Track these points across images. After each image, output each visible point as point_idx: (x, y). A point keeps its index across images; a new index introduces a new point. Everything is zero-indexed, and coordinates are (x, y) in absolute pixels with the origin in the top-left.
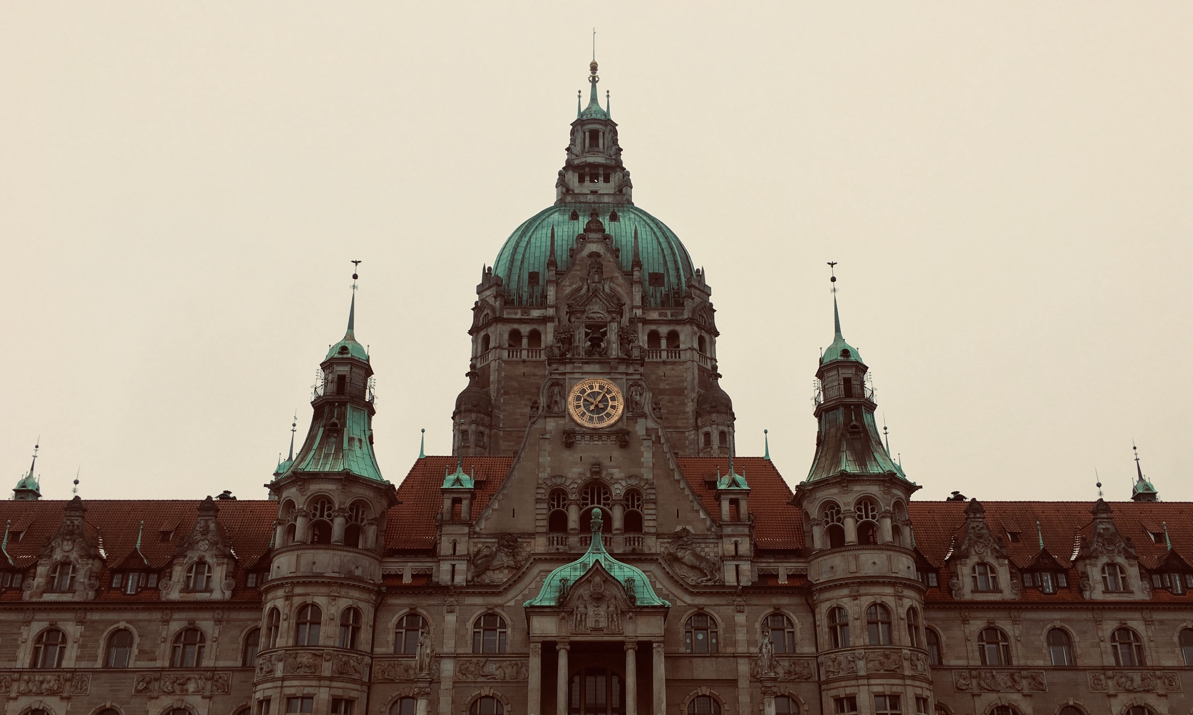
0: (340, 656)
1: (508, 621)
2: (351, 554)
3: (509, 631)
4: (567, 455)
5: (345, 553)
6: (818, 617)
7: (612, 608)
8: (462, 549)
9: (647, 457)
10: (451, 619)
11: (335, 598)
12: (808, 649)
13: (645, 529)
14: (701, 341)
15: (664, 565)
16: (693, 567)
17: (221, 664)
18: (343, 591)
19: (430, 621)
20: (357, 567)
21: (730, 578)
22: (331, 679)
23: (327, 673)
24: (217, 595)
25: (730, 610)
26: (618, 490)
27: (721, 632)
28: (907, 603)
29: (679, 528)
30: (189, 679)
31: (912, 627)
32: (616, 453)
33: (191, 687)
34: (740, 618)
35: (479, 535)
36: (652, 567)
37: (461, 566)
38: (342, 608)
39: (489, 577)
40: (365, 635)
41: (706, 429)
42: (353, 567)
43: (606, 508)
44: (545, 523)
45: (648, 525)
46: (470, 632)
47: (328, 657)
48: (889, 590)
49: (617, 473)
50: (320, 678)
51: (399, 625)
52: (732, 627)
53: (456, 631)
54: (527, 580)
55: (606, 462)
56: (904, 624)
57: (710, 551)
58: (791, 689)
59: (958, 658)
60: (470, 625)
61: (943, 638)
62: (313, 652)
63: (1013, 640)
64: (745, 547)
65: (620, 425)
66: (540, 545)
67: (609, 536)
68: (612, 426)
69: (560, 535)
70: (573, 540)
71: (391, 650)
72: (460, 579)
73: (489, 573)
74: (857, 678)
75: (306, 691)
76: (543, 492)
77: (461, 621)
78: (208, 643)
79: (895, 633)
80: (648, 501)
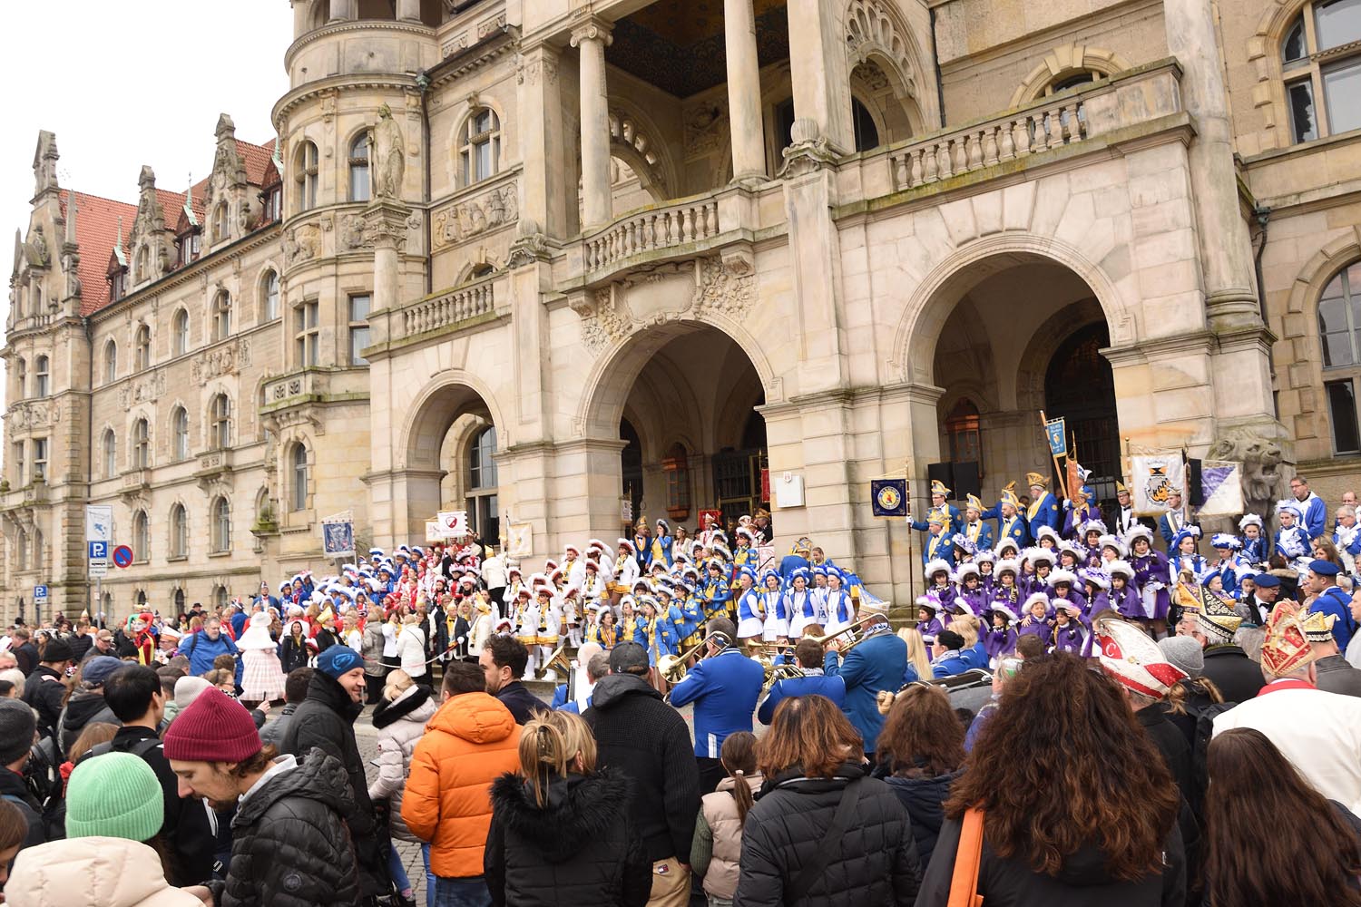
0: (350, 218)
2: (358, 35)
5: (346, 36)
11: (328, 118)
18: (345, 103)
20: (372, 55)
22: (336, 261)
23: (328, 253)
38: (346, 132)
42: (364, 57)
47: (326, 224)
50: (322, 263)
62: (306, 222)
71: (455, 185)
75: (310, 289)
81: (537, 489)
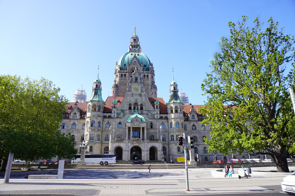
0: (98, 128)
1: (122, 123)
3: (123, 125)
4: (132, 98)
5: (98, 112)
6: (169, 123)
7: (139, 122)
8: (115, 112)
9: (144, 99)
10: (114, 123)
12: (167, 128)
13: (143, 110)
14: (152, 76)
15: (146, 115)
16: (151, 116)
17: (79, 128)
18: (98, 118)
19: (111, 123)
21: (156, 117)
23: (96, 131)
24: (78, 118)
25: (156, 122)
26: (139, 104)
27: (154, 125)
28: (182, 122)
29: (149, 110)
30: (74, 131)
31: (182, 125)
32: (140, 98)
33: (75, 132)
34: (157, 123)
35: (118, 110)
36: (144, 115)
37: (116, 115)
38: (98, 121)
39: (119, 117)
40: (101, 125)
41: (152, 91)
43: (138, 106)
44: (128, 109)
45: (144, 109)
46: (117, 125)
47: (96, 128)
48: (179, 120)
49: (139, 101)
51: (106, 124)
52: (156, 125)
53: (115, 125)
54: (125, 117)
55: (138, 99)
56: (181, 125)
57: (153, 113)
58: (164, 134)
59: (189, 129)
60: (117, 124)
61: (187, 126)
63: (197, 126)
64: (158, 113)
65: (140, 93)
66: (128, 111)
67: (138, 111)
68: (139, 94)
69: (131, 110)
70: (133, 111)
71: (105, 127)
72: (115, 117)
73: (120, 116)
74: (174, 132)
75: (93, 133)
76: (128, 104)
77: (115, 123)
78: (77, 125)
79: (180, 126)
80: (144, 105)
81: (127, 153)
